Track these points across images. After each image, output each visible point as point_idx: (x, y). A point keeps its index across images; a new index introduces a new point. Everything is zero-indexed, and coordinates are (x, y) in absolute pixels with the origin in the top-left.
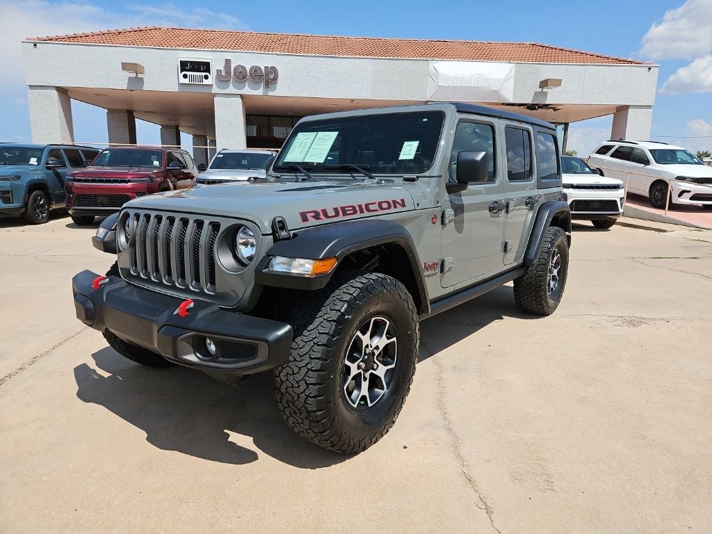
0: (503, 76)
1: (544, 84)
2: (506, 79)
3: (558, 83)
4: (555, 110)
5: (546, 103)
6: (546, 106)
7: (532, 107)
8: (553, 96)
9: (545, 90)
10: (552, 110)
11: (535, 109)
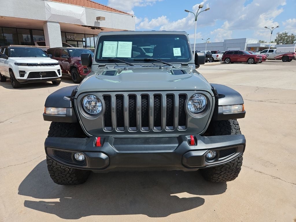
0: (81, 13)
1: (98, 18)
2: (83, 14)
3: (104, 19)
4: (102, 30)
5: (100, 27)
6: (99, 28)
7: (93, 28)
8: (102, 24)
9: (99, 21)
10: (100, 30)
11: (94, 29)
